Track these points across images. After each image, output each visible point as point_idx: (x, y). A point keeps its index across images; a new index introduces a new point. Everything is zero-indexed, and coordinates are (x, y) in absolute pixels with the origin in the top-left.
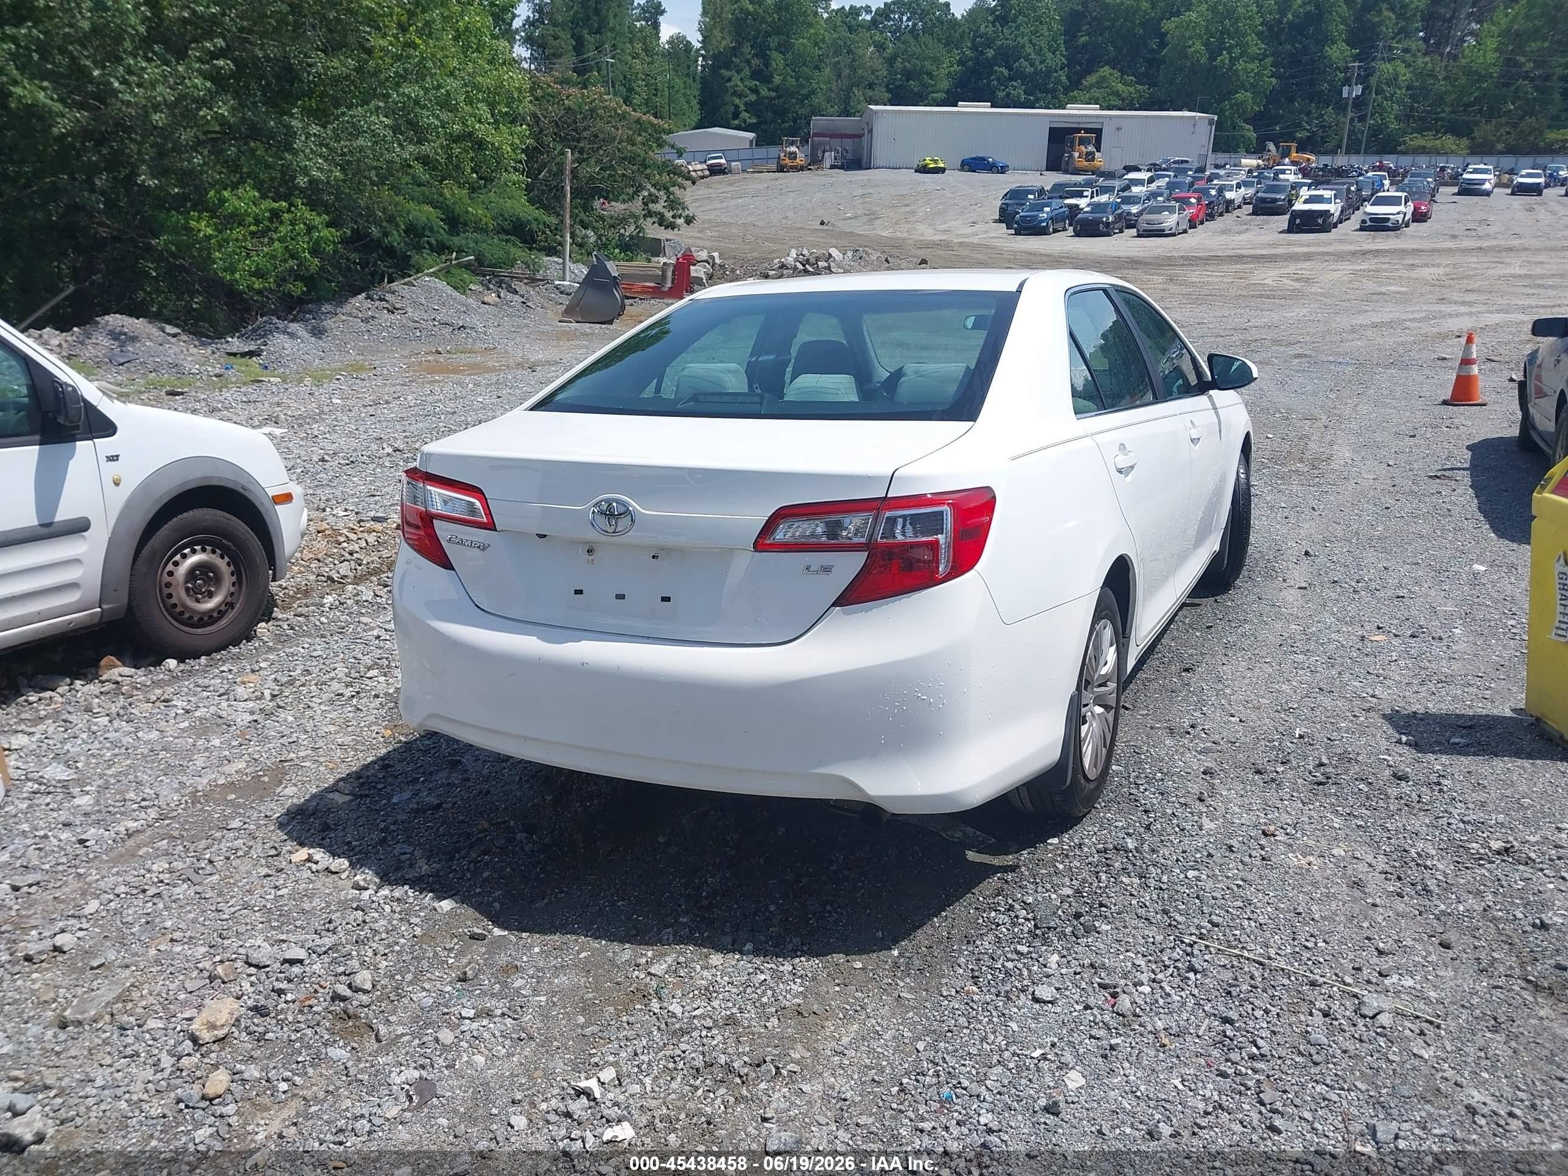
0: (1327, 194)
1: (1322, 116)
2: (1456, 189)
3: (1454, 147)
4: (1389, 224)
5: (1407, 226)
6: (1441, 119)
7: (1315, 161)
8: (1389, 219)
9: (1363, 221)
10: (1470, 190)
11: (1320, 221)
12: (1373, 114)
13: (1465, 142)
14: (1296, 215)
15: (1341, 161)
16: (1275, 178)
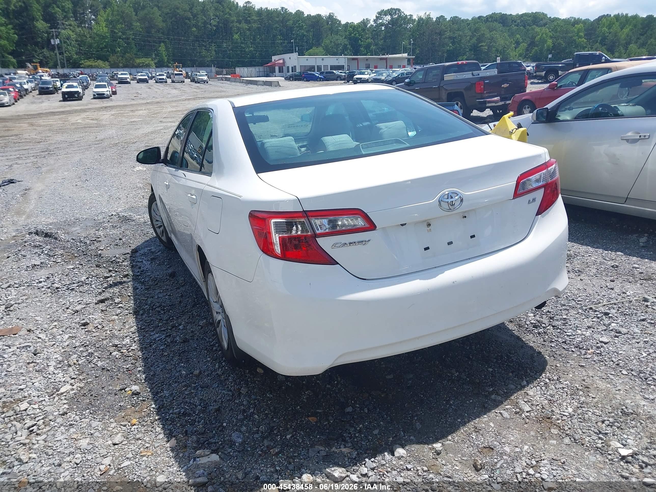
0: (75, 84)
1: (43, 52)
2: (117, 82)
3: (104, 65)
4: (105, 96)
5: (111, 96)
6: (94, 54)
7: (53, 72)
8: (104, 94)
9: (94, 95)
10: (122, 82)
11: (76, 96)
12: (65, 52)
13: (107, 63)
14: (64, 94)
15: (61, 71)
16: (41, 79)
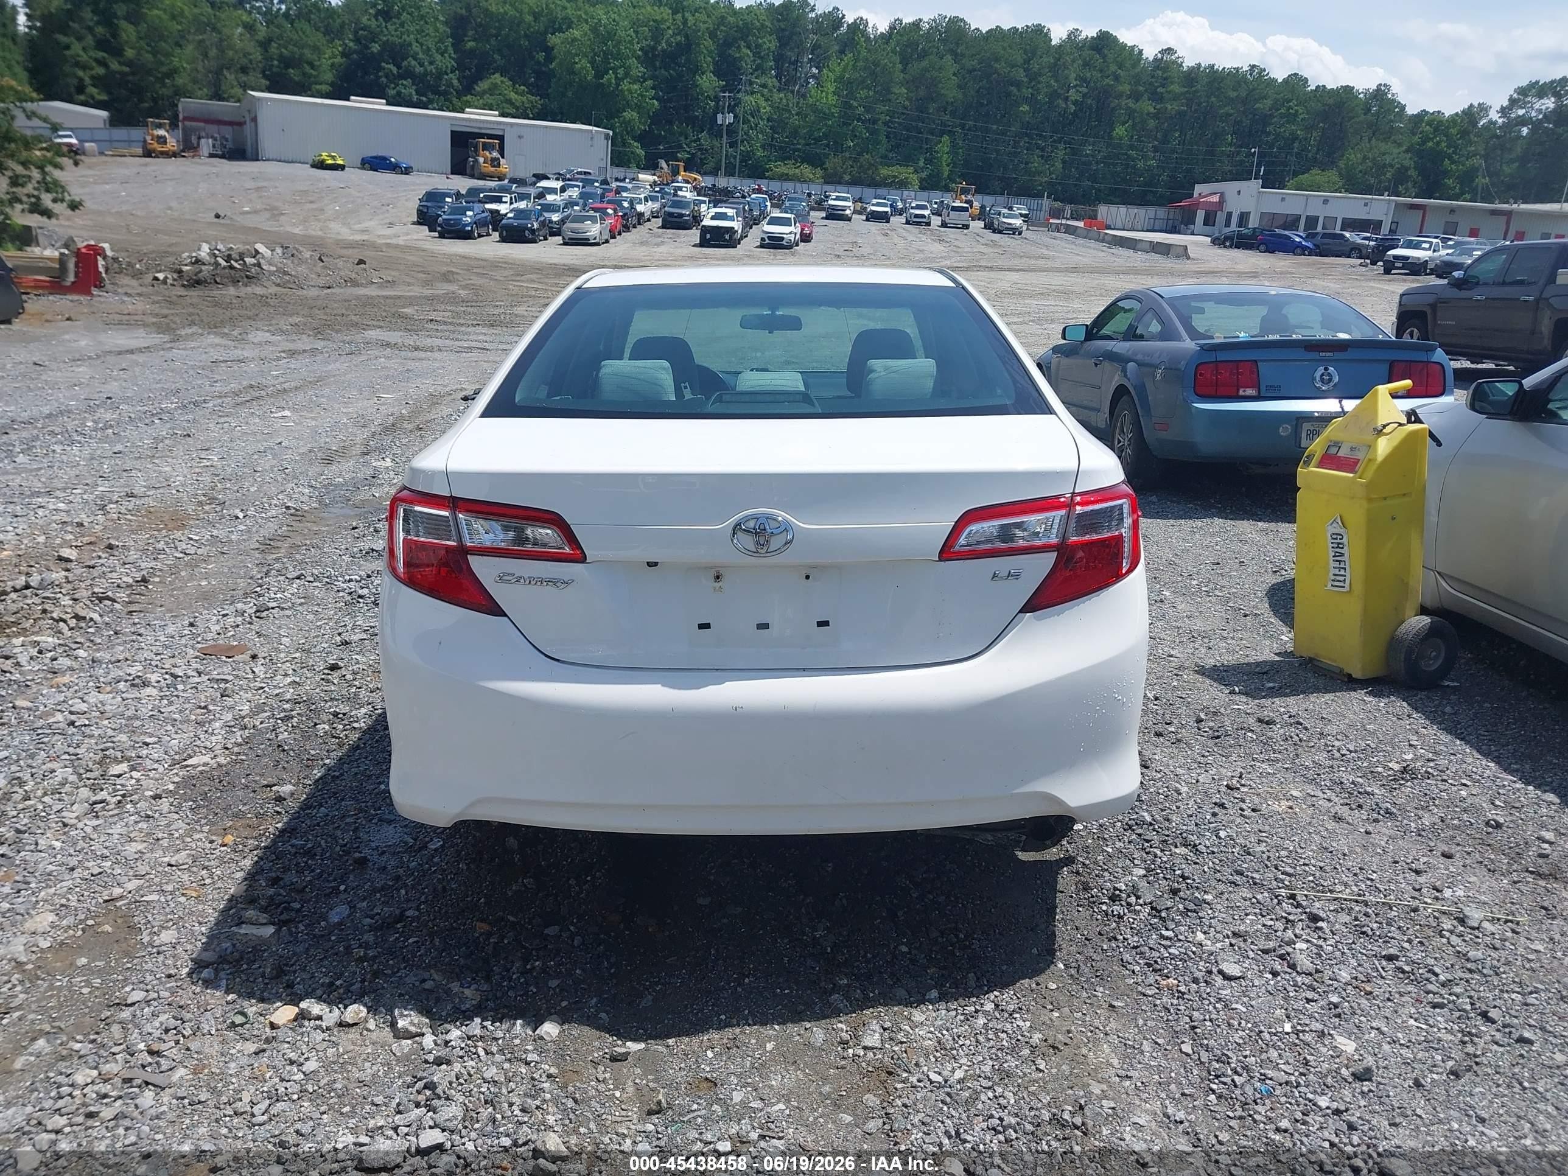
0: (730, 212)
1: (699, 139)
2: (824, 214)
3: (811, 176)
4: (784, 243)
5: (797, 245)
6: (798, 150)
7: (706, 182)
8: (783, 239)
9: (763, 239)
10: (835, 215)
11: (727, 237)
12: (742, 142)
13: (819, 172)
14: (705, 230)
15: (722, 182)
16: (675, 195)
